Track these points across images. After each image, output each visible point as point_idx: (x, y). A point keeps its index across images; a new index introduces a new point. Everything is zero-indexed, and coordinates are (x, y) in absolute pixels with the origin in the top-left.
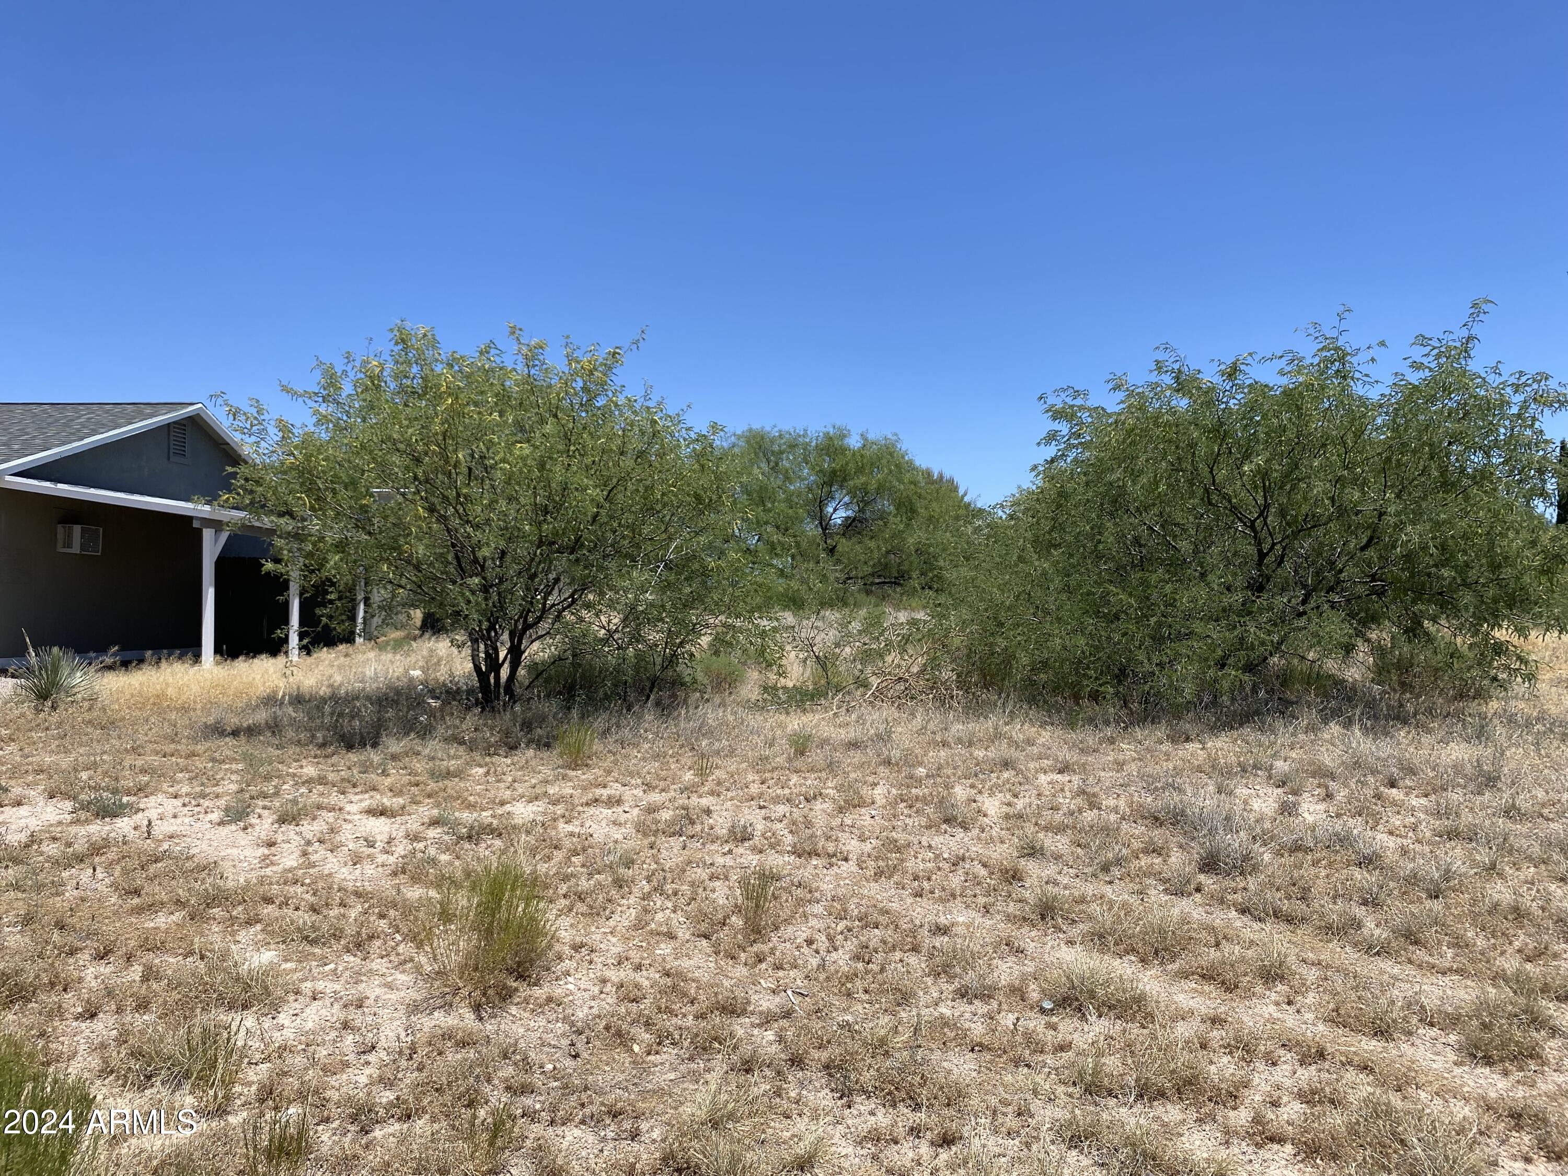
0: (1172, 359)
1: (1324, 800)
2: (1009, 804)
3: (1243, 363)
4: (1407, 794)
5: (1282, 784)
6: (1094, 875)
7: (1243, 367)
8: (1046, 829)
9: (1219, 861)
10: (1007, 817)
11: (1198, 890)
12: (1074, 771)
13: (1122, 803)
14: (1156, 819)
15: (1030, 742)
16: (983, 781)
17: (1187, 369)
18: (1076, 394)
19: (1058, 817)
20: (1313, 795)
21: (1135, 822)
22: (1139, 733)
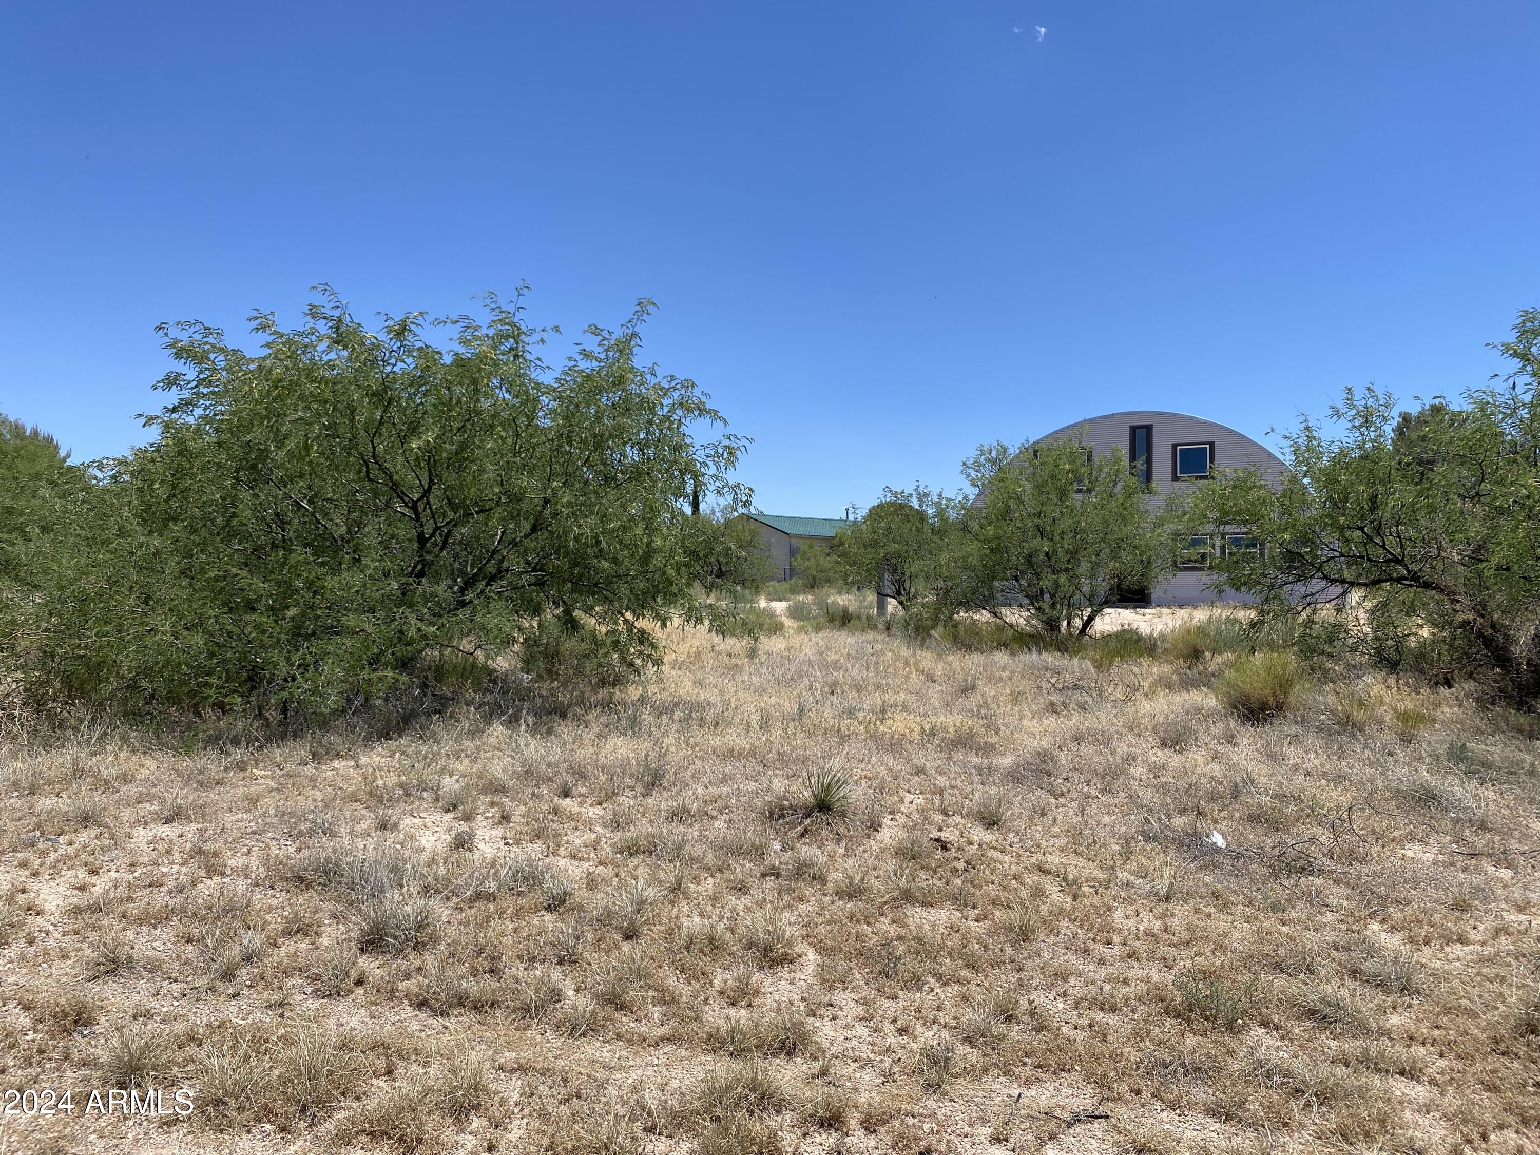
0: (332, 304)
1: (500, 823)
2: (82, 888)
3: (412, 323)
4: (581, 804)
5: (451, 807)
6: (212, 989)
7: (413, 327)
8: (141, 921)
9: (386, 935)
10: (77, 911)
11: (359, 983)
12: (188, 818)
13: (254, 862)
14: (301, 879)
15: (126, 778)
16: (44, 854)
17: (349, 319)
18: (208, 331)
19: (161, 898)
20: (486, 818)
21: (272, 888)
22: (277, 754)
